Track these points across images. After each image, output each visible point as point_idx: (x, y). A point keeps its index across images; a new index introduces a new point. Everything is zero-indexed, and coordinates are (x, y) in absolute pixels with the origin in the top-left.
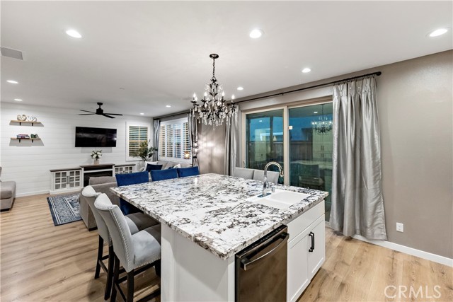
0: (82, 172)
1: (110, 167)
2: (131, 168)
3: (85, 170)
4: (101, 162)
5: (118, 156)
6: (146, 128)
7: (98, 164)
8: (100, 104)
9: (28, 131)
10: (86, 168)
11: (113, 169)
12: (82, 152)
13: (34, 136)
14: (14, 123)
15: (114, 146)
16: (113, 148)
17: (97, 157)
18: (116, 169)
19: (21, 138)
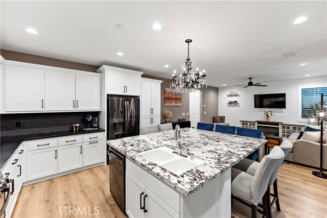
0: (256, 124)
1: (277, 124)
4: (272, 120)
5: (289, 116)
7: (268, 121)
8: (250, 79)
9: (233, 99)
10: (259, 122)
11: (280, 127)
12: (260, 111)
13: (236, 102)
14: (228, 96)
15: (285, 108)
16: (284, 109)
17: (267, 115)
18: (284, 127)
19: (230, 103)
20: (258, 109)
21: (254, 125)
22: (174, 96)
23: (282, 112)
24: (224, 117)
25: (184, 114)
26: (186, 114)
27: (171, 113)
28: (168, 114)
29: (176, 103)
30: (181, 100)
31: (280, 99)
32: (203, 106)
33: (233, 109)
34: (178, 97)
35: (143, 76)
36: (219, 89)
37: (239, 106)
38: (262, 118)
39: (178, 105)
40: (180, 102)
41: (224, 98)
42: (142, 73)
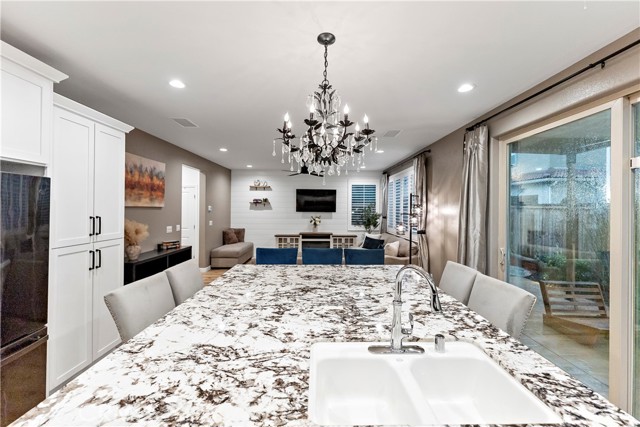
0: (301, 240)
1: (328, 236)
2: (352, 241)
3: (303, 237)
4: (320, 230)
5: (339, 223)
6: (374, 187)
7: (316, 232)
9: (261, 195)
10: (305, 236)
11: (331, 240)
12: (303, 217)
13: (266, 200)
14: (252, 188)
15: (334, 211)
16: (333, 213)
17: (315, 224)
18: (335, 240)
19: (256, 202)
20: (301, 214)
21: (297, 240)
22: (146, 180)
23: (331, 218)
24: (244, 230)
25: (169, 229)
26: (174, 228)
27: (144, 228)
28: (137, 232)
29: (151, 200)
30: (163, 191)
31: (328, 198)
32: (207, 208)
33: (261, 213)
34: (156, 182)
35: (59, 88)
36: (232, 173)
37: (271, 208)
38: (307, 229)
39: (157, 205)
40: (163, 197)
41: (243, 192)
42: (60, 77)
